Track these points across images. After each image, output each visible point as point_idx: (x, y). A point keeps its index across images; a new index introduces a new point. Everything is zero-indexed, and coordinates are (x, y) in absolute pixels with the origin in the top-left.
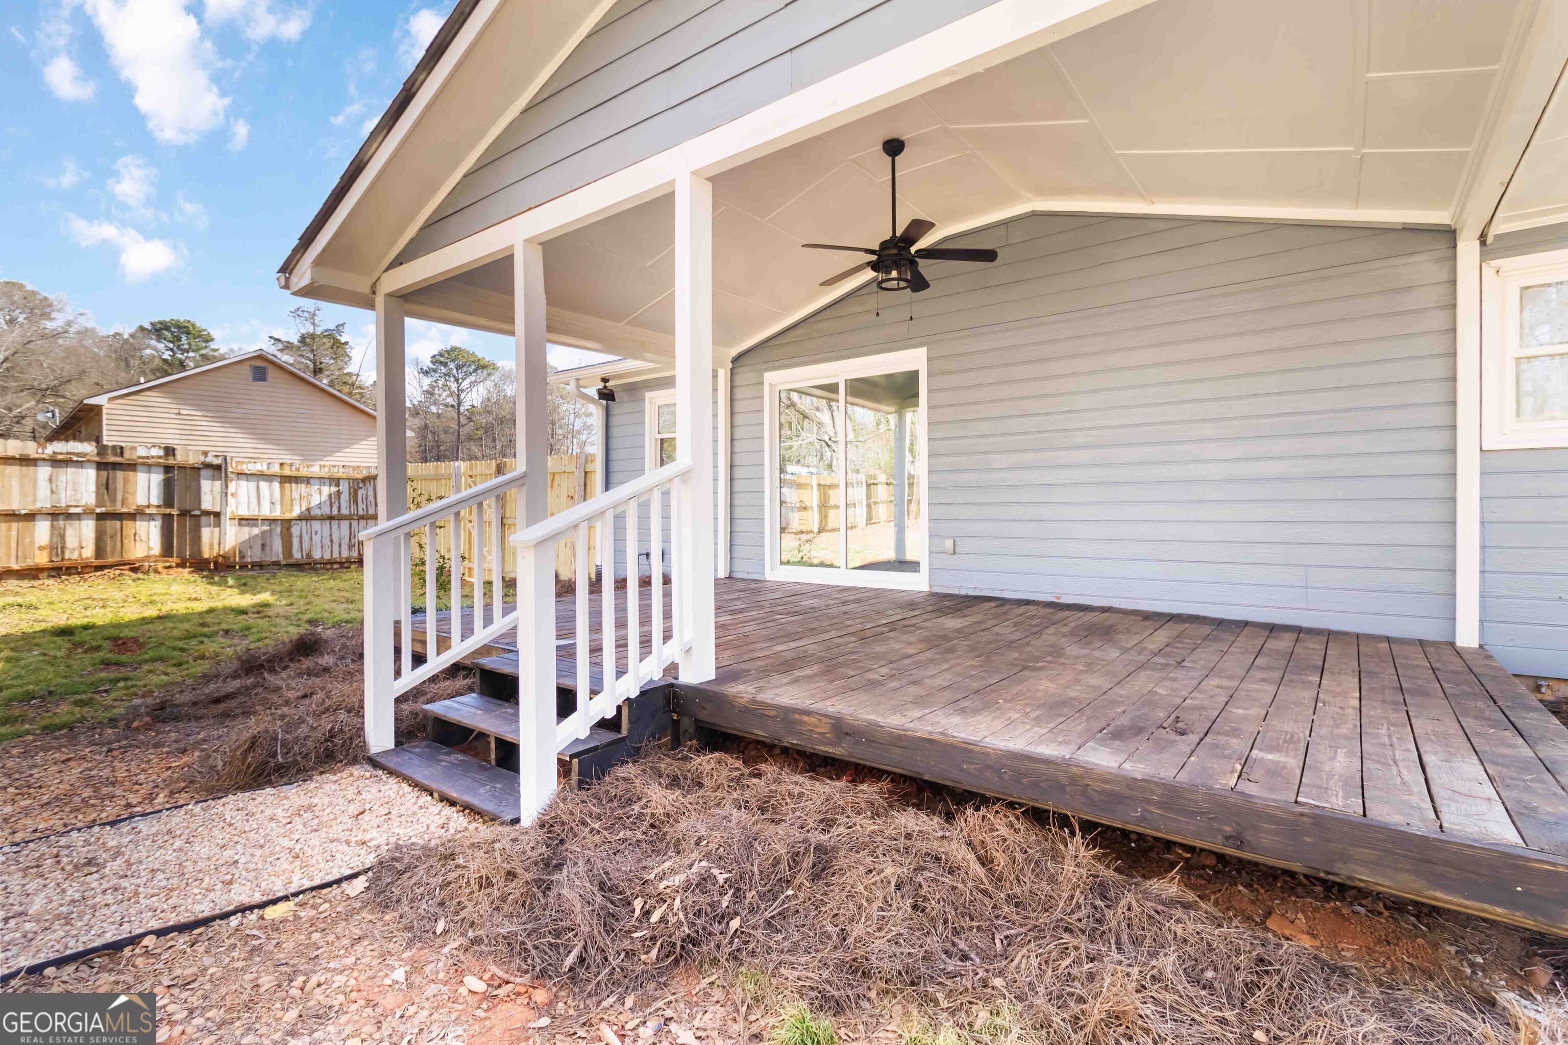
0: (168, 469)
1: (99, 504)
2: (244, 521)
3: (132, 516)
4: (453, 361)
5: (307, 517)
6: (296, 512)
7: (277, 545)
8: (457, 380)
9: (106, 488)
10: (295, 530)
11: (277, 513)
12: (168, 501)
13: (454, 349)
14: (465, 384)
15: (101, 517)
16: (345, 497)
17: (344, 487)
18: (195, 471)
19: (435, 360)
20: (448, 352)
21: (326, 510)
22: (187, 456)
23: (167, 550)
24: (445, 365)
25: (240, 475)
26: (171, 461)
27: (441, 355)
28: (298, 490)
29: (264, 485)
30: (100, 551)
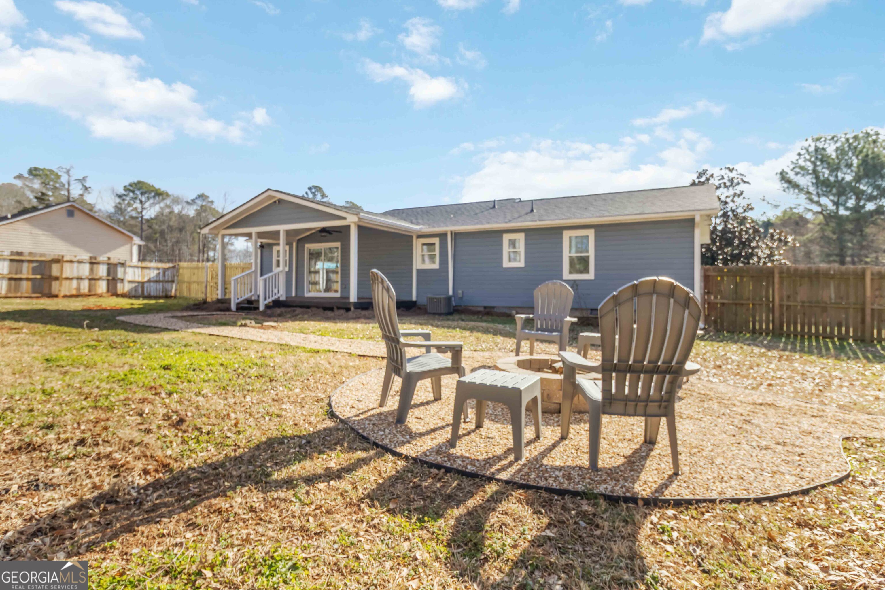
0: (108, 264)
1: (90, 275)
2: (130, 282)
3: (98, 279)
4: (139, 190)
5: (149, 281)
6: (146, 279)
7: (140, 290)
8: (141, 202)
9: (92, 270)
10: (145, 285)
11: (140, 279)
12: (109, 274)
13: (139, 182)
14: (147, 205)
15: (90, 279)
16: (161, 274)
17: (161, 271)
18: (116, 265)
19: (126, 189)
20: (136, 184)
21: (155, 279)
22: (114, 261)
23: (108, 291)
24: (133, 192)
25: (130, 266)
26: (109, 262)
27: (130, 185)
28: (146, 271)
29: (136, 270)
30: (90, 290)
